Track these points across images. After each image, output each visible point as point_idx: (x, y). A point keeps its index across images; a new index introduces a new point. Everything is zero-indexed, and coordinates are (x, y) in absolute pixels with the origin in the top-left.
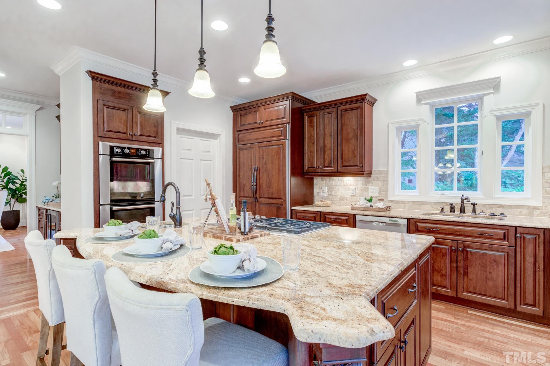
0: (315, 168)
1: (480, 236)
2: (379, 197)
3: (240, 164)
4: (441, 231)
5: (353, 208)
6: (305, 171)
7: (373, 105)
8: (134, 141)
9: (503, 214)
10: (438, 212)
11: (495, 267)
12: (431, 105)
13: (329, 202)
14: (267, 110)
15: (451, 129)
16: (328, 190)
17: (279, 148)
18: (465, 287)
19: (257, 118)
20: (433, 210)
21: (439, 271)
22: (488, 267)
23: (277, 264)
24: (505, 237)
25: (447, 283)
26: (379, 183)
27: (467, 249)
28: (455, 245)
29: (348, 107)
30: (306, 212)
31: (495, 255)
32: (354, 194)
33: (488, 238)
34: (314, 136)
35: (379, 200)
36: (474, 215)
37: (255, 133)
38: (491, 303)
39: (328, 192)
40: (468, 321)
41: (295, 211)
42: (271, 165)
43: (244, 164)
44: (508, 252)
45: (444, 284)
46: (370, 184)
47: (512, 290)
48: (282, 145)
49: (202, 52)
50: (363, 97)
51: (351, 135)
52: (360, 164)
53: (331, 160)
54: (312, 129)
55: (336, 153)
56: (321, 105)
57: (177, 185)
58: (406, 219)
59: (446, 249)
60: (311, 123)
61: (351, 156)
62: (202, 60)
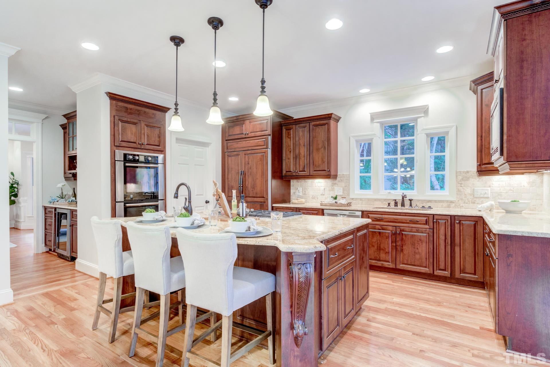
0: (291, 172)
1: (411, 222)
2: (343, 195)
3: (228, 169)
4: (385, 220)
5: (321, 205)
6: (283, 175)
7: (338, 122)
8: (142, 149)
9: (430, 207)
10: (386, 206)
11: (421, 244)
12: (382, 124)
13: (303, 200)
14: (251, 123)
15: (396, 142)
16: (302, 190)
17: (262, 155)
18: (401, 260)
19: (243, 129)
20: (383, 205)
21: (384, 250)
22: (416, 245)
23: (269, 229)
24: (427, 223)
25: (389, 258)
26: (343, 184)
27: (403, 232)
28: (395, 230)
29: (318, 123)
30: (284, 208)
31: (420, 236)
32: (324, 194)
33: (416, 224)
34: (291, 146)
35: (342, 198)
36: (410, 208)
37: (242, 142)
38: (418, 271)
39: (302, 192)
40: (401, 284)
41: (276, 207)
42: (255, 169)
43: (232, 169)
44: (428, 233)
45: (387, 259)
46: (336, 185)
47: (431, 260)
48: (265, 153)
49: (215, 94)
50: (330, 115)
51: (320, 146)
52: (327, 169)
53: (305, 166)
54: (289, 140)
55: (308, 160)
56: (297, 120)
57: (188, 184)
58: (361, 212)
59: (389, 233)
60: (288, 135)
61: (320, 162)
62: (215, 100)
